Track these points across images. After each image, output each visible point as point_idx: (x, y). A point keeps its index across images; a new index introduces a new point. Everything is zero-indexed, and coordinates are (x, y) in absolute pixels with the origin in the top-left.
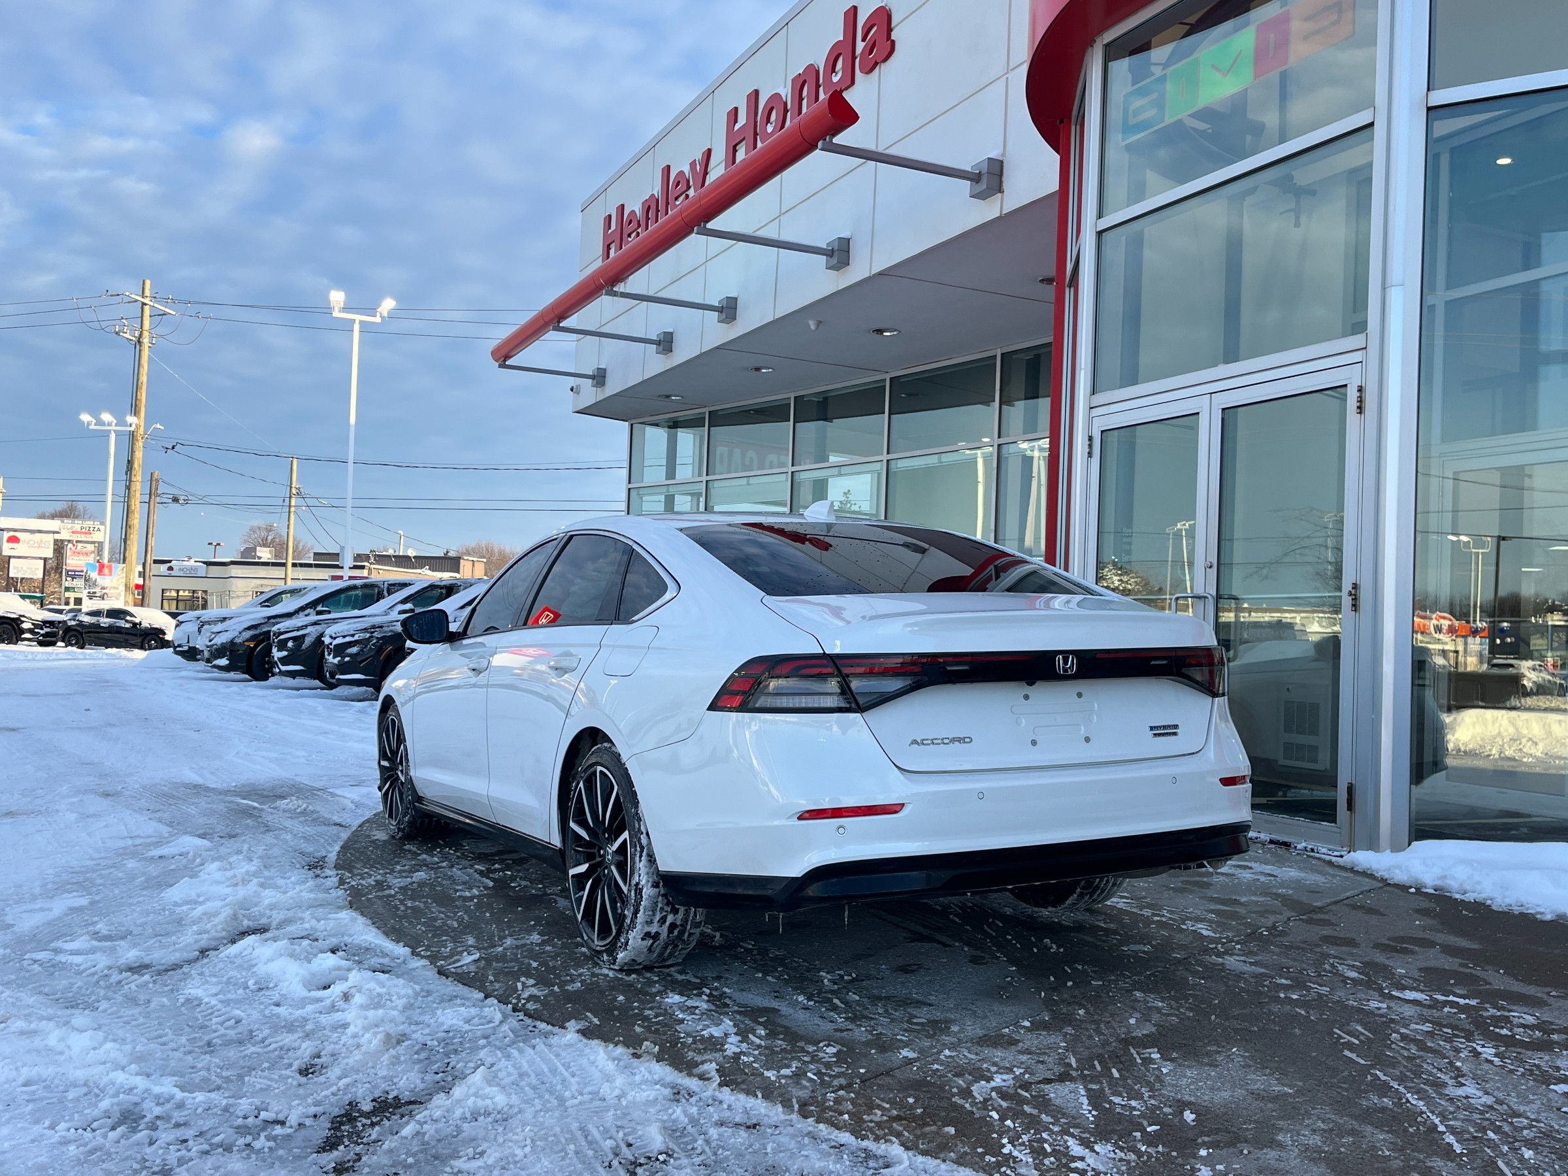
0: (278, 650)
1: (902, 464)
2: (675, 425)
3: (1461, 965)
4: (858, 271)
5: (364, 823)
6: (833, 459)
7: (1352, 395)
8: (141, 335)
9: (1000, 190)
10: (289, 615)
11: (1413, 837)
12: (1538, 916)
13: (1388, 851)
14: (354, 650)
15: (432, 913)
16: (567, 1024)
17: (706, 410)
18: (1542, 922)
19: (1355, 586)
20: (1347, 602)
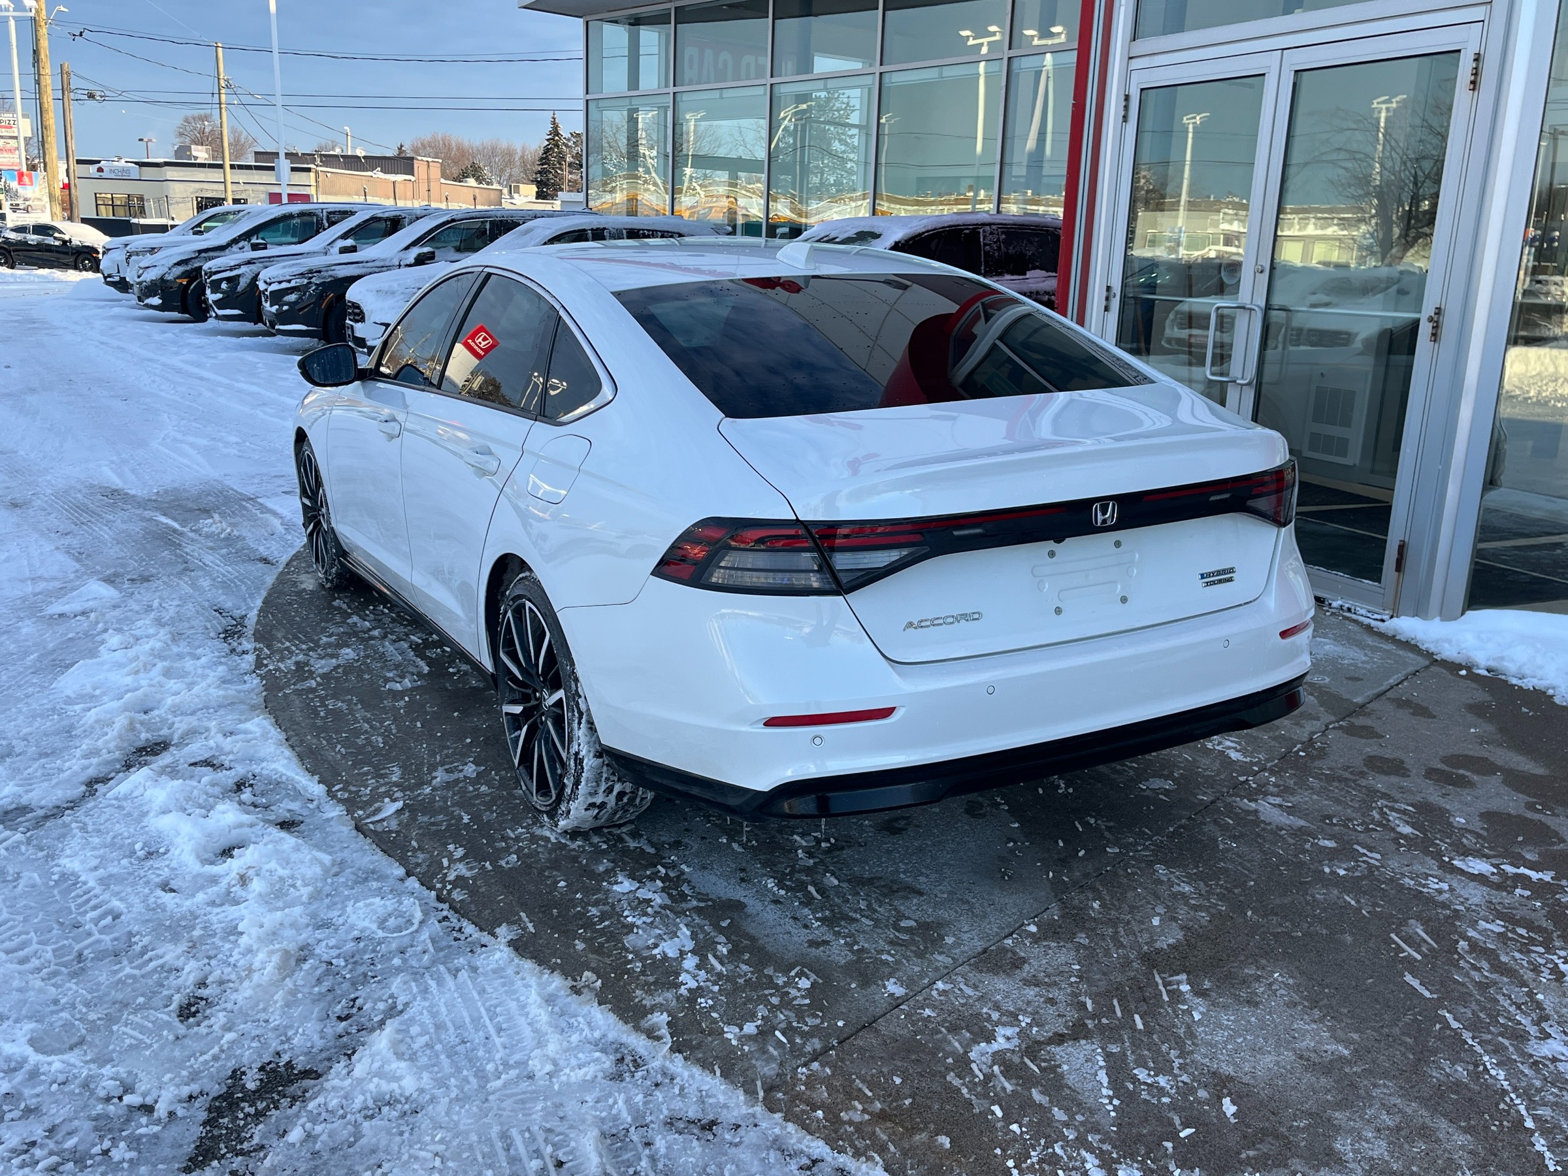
0: (212, 292)
1: (896, 78)
2: (636, 22)
3: (1530, 807)
5: (291, 560)
7: (1466, 64)
10: (221, 248)
11: (1471, 602)
13: (1438, 619)
15: (356, 721)
16: (498, 930)
17: (671, 6)
19: (1439, 311)
20: (1425, 329)
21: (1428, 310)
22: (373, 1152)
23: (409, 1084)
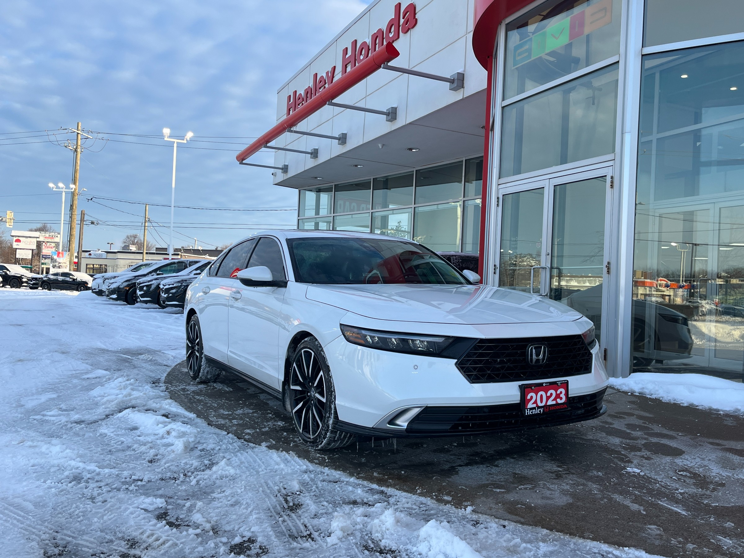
0: (140, 291)
1: (421, 209)
2: (319, 191)
3: (643, 423)
4: (401, 122)
5: (177, 365)
6: (391, 207)
7: (609, 179)
8: (77, 148)
9: (463, 87)
10: (144, 275)
11: (632, 371)
12: (681, 405)
13: (621, 377)
14: (174, 291)
15: (206, 401)
16: (262, 444)
17: (333, 184)
18: (683, 407)
19: (608, 263)
20: (605, 270)
21: (605, 264)
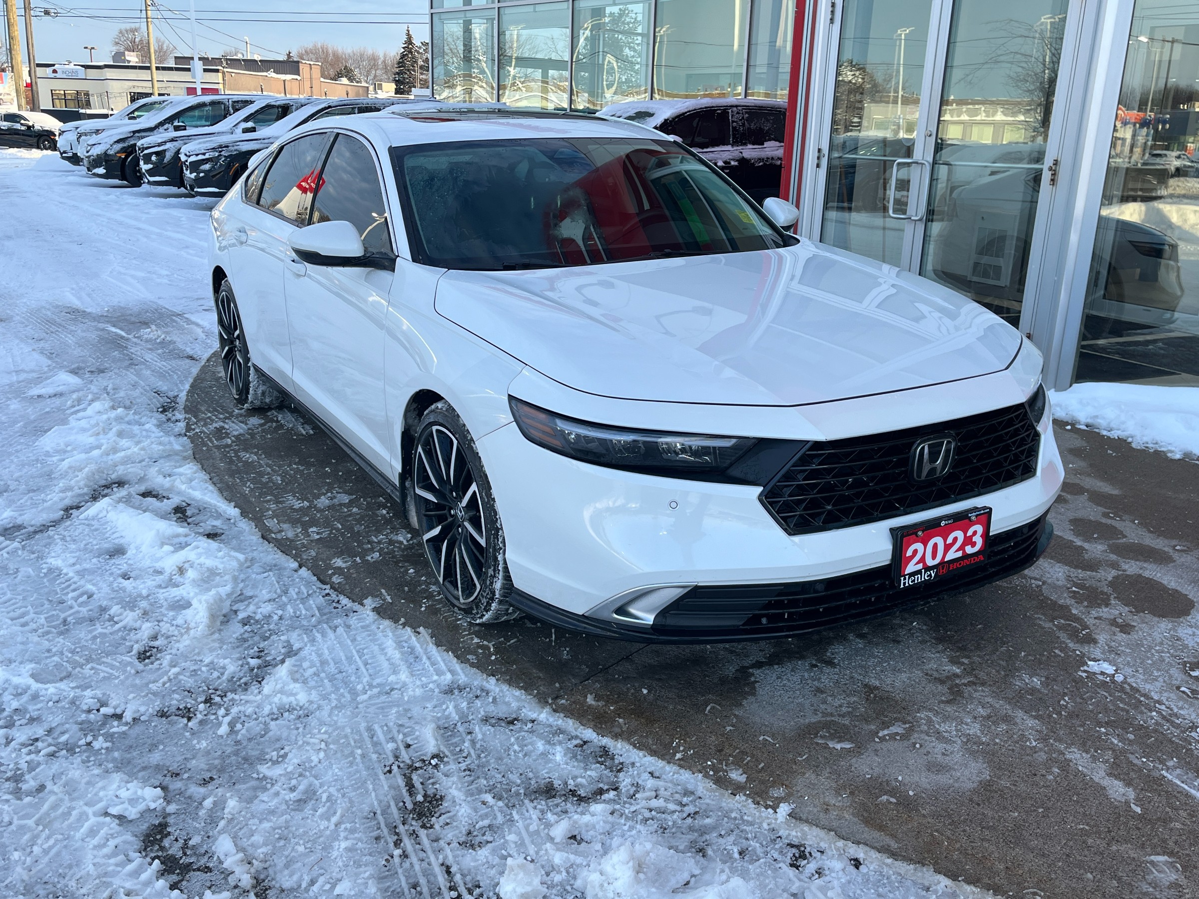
0: (145, 163)
3: (1106, 515)
5: (211, 357)
10: (151, 130)
11: (1076, 380)
12: (1169, 455)
13: (1053, 390)
14: (207, 167)
15: (261, 466)
16: (365, 601)
18: (1172, 460)
19: (1056, 163)
20: (1046, 176)
21: (1048, 162)
22: (278, 740)
23: (302, 697)
